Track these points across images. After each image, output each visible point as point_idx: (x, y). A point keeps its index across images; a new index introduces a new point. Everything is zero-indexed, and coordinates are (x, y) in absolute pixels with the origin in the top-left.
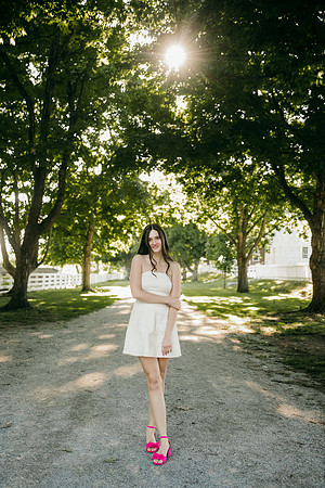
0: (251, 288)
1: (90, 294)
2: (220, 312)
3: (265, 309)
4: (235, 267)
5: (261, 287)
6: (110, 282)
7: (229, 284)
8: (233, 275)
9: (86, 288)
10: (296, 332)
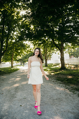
0: (48, 65)
5: (50, 65)
7: (43, 65)
8: (44, 63)
9: (12, 67)
10: (58, 74)
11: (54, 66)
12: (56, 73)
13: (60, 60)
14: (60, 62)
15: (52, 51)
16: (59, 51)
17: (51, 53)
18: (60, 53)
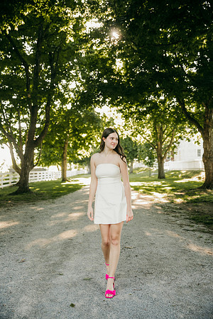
0: (166, 176)
1: (67, 183)
2: (148, 191)
3: (176, 188)
4: (156, 163)
5: (173, 175)
6: (79, 176)
7: (152, 174)
8: (155, 168)
9: (64, 180)
10: (196, 201)
11: (183, 177)
12: (189, 198)
13: (201, 159)
14: (201, 166)
15: (179, 134)
16: (199, 134)
17: (175, 140)
18: (201, 141)
